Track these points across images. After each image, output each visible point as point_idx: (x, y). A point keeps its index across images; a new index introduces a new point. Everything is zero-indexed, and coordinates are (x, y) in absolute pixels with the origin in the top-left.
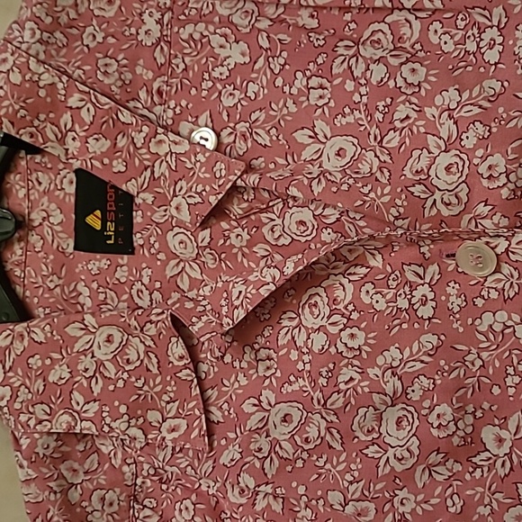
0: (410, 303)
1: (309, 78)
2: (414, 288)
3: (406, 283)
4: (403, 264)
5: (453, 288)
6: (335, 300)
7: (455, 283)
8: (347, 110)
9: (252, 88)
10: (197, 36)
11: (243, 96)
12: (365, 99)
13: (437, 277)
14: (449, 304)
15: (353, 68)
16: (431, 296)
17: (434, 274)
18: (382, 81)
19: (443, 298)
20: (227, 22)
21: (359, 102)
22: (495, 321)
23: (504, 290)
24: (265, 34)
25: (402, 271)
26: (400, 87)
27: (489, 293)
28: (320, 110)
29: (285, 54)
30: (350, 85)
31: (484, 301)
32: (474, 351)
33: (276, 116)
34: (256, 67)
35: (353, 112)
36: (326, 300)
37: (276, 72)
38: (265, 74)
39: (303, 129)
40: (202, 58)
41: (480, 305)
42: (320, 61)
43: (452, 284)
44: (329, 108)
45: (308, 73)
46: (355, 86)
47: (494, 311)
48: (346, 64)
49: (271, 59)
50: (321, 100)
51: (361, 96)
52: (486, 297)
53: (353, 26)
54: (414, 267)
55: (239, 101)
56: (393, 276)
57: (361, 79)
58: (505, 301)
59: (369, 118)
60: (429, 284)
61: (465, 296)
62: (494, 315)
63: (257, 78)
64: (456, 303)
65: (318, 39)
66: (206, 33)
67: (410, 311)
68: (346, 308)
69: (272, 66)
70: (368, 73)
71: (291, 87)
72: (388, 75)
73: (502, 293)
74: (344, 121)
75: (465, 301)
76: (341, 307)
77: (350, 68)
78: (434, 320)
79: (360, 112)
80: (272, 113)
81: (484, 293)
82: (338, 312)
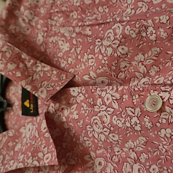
0: (131, 125)
1: (88, 55)
2: (131, 118)
3: (128, 116)
4: (126, 107)
5: (147, 118)
6: (103, 122)
7: (148, 116)
8: (100, 67)
9: (70, 60)
10: (54, 41)
11: (67, 63)
12: (106, 62)
13: (140, 113)
14: (146, 126)
15: (101, 50)
16: (138, 122)
17: (138, 112)
18: (112, 54)
19: (143, 123)
20: (63, 36)
21: (105, 63)
22: (166, 133)
23: (168, 119)
24: (75, 39)
25: (126, 110)
26: (119, 56)
27: (162, 120)
28: (91, 68)
29: (81, 46)
30: (100, 57)
31: (160, 124)
32: (161, 145)
33: (77, 71)
34: (71, 51)
35: (103, 68)
36: (100, 122)
37: (78, 53)
38: (74, 54)
39: (86, 75)
40: (55, 49)
41: (159, 126)
42: (91, 48)
43: (146, 117)
44: (95, 66)
45: (88, 53)
46: (102, 57)
47: (165, 128)
48: (99, 48)
49: (77, 49)
50: (92, 63)
51: (105, 61)
52: (161, 123)
53: (102, 32)
54: (130, 109)
55: (65, 65)
56: (123, 113)
57: (104, 54)
58: (169, 124)
59: (110, 69)
60: (137, 116)
61: (152, 122)
62: (165, 130)
63: (71, 56)
64: (149, 125)
65: (90, 40)
66: (57, 40)
67: (132, 128)
68: (108, 125)
69: (77, 51)
70: (106, 51)
71: (83, 59)
72: (113, 52)
73: (167, 120)
74: (100, 71)
75: (152, 124)
76: (106, 125)
77: (100, 50)
78: (142, 132)
79: (105, 67)
80: (76, 69)
81: (160, 121)
82: (106, 127)
